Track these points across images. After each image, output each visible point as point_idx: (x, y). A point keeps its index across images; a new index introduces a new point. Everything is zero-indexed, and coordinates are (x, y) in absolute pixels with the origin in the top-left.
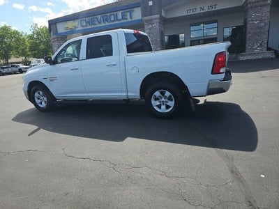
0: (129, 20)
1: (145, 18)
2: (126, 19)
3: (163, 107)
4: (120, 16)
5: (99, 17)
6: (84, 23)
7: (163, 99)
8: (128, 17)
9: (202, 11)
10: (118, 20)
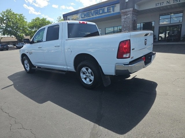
0: (112, 12)
1: (122, 11)
2: (110, 12)
3: (88, 80)
4: (106, 10)
5: (93, 11)
6: (83, 16)
7: (88, 74)
8: (112, 10)
9: (168, 4)
10: (104, 13)
